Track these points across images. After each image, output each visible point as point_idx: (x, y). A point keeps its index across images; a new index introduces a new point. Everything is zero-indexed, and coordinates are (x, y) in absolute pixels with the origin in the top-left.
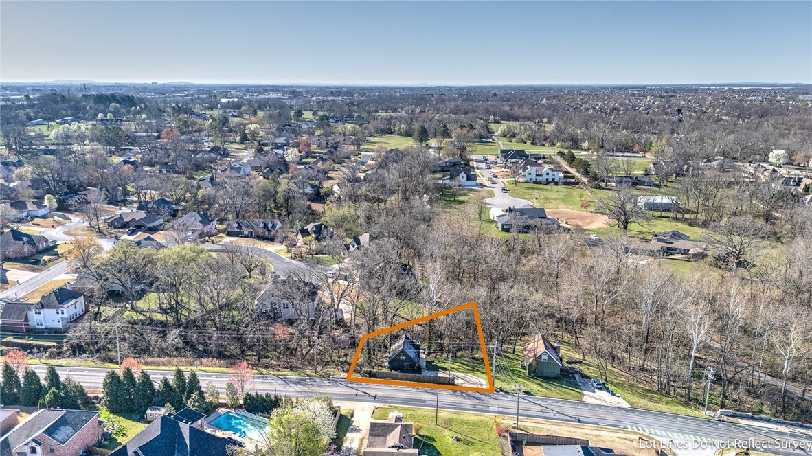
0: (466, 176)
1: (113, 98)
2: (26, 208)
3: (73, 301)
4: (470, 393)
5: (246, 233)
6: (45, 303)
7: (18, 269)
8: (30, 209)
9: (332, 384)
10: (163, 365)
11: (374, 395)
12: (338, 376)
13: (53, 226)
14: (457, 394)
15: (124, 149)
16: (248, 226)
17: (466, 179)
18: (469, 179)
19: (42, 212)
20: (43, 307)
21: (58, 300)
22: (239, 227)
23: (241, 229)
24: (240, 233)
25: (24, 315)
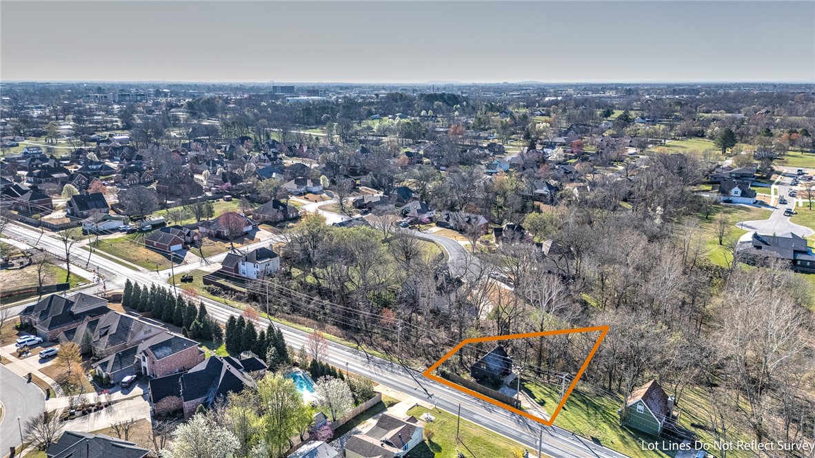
0: (740, 192)
1: (441, 97)
2: (306, 184)
3: (269, 259)
4: (529, 420)
5: (452, 225)
6: (248, 257)
7: (267, 230)
8: (308, 185)
9: (403, 374)
10: (300, 324)
11: (430, 393)
12: (415, 368)
13: (316, 201)
14: (514, 418)
15: (420, 143)
16: (455, 219)
17: (739, 194)
18: (744, 194)
19: (316, 189)
20: (246, 261)
21: (257, 256)
22: (448, 219)
23: (448, 221)
24: (448, 224)
25: (235, 264)
